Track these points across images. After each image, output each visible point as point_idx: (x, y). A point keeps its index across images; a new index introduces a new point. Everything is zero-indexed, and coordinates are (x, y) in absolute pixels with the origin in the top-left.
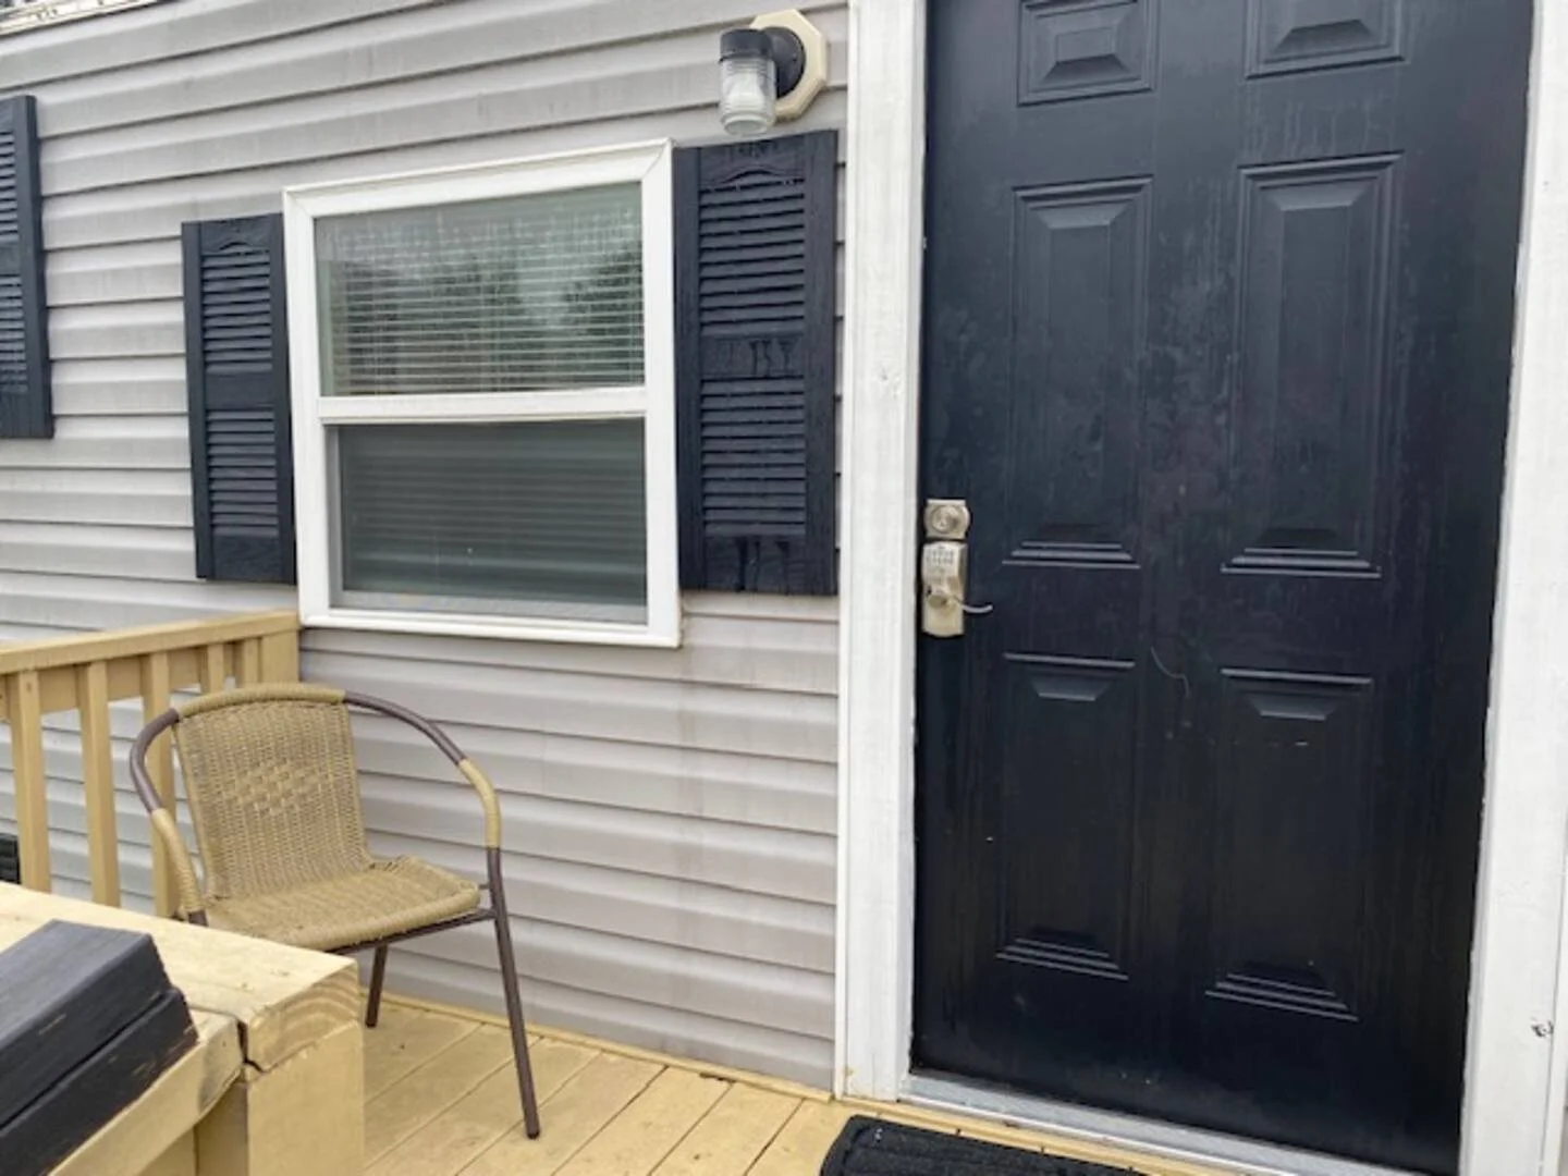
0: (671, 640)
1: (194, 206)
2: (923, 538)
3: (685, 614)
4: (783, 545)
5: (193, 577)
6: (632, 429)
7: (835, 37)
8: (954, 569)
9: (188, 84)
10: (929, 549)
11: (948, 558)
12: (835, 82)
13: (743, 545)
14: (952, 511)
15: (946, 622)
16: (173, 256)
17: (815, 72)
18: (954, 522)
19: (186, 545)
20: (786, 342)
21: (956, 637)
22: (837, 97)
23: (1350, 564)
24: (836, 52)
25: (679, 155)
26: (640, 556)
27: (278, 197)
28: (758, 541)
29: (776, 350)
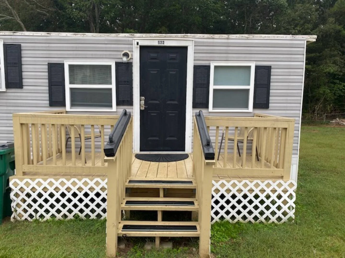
0: (115, 111)
1: (49, 61)
2: (140, 101)
3: (117, 108)
4: (128, 101)
5: (49, 106)
6: (110, 90)
7: (132, 54)
8: (143, 103)
9: (48, 46)
10: (141, 101)
11: (143, 102)
12: (132, 58)
13: (123, 101)
14: (143, 98)
15: (143, 108)
16: (47, 67)
17: (130, 57)
18: (143, 99)
19: (48, 102)
20: (128, 81)
21: (144, 110)
22: (132, 59)
23: (176, 102)
24: (132, 55)
25: (116, 63)
26: (111, 102)
27: (64, 61)
28: (125, 101)
29: (127, 82)
